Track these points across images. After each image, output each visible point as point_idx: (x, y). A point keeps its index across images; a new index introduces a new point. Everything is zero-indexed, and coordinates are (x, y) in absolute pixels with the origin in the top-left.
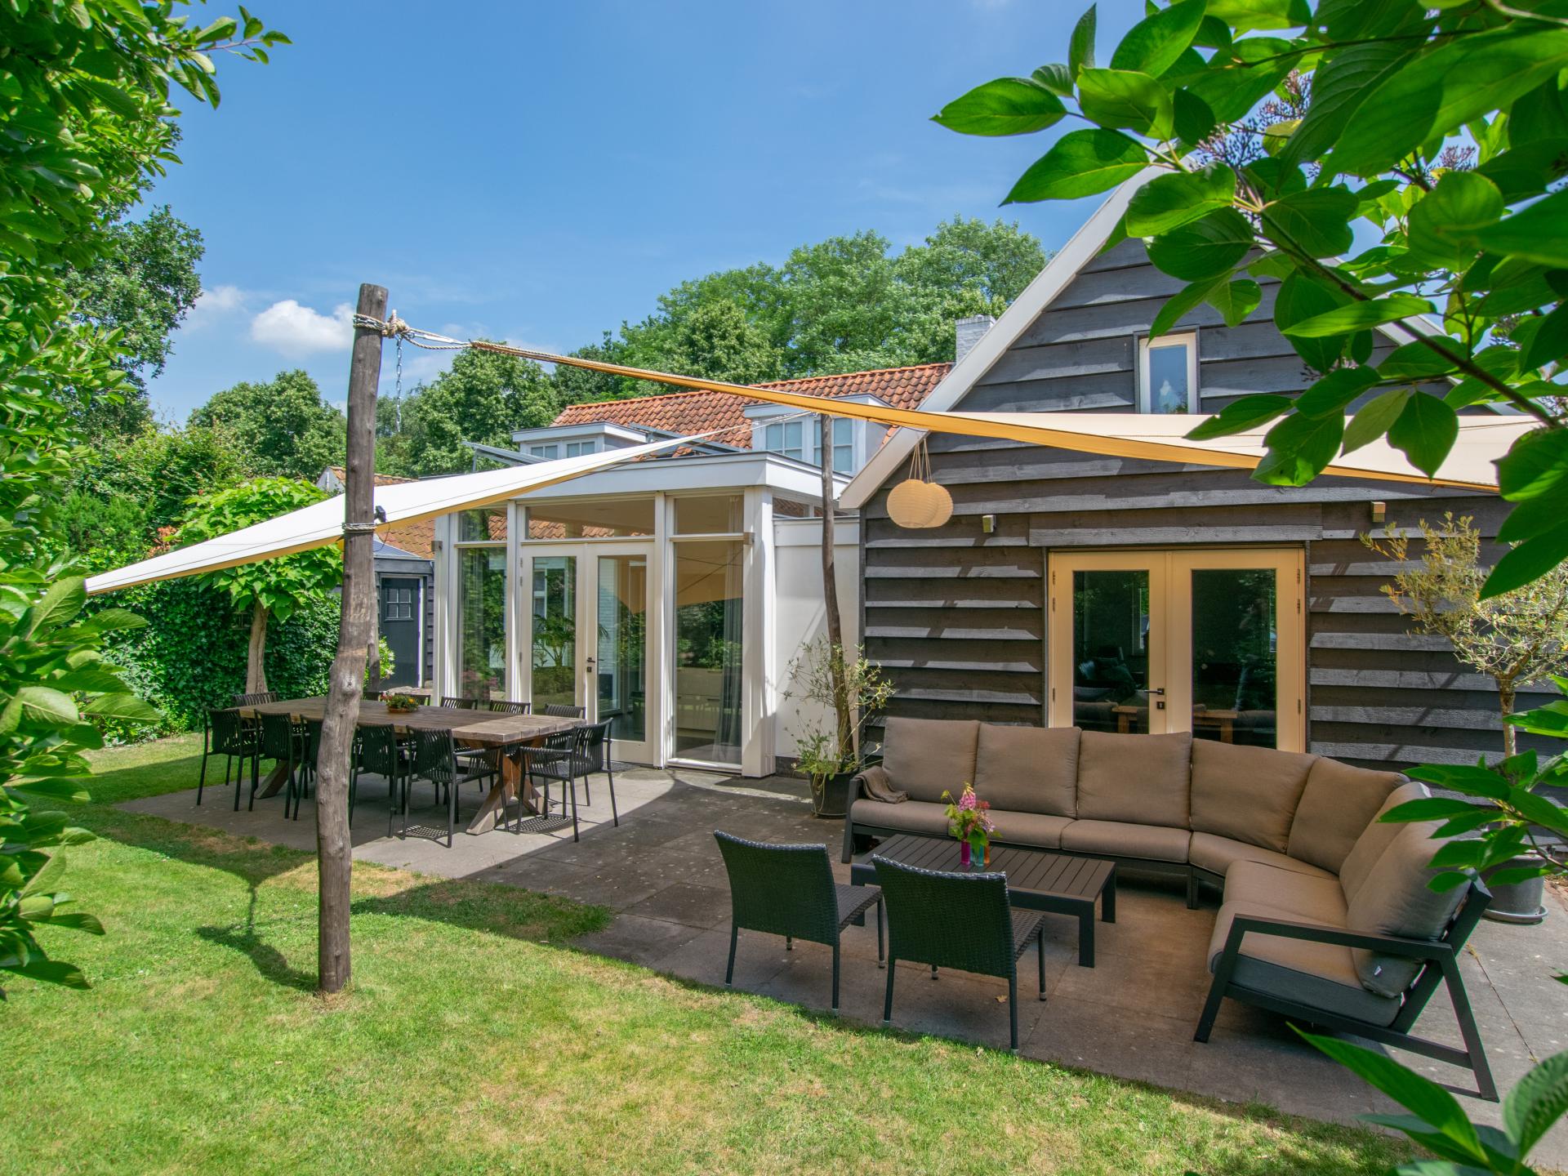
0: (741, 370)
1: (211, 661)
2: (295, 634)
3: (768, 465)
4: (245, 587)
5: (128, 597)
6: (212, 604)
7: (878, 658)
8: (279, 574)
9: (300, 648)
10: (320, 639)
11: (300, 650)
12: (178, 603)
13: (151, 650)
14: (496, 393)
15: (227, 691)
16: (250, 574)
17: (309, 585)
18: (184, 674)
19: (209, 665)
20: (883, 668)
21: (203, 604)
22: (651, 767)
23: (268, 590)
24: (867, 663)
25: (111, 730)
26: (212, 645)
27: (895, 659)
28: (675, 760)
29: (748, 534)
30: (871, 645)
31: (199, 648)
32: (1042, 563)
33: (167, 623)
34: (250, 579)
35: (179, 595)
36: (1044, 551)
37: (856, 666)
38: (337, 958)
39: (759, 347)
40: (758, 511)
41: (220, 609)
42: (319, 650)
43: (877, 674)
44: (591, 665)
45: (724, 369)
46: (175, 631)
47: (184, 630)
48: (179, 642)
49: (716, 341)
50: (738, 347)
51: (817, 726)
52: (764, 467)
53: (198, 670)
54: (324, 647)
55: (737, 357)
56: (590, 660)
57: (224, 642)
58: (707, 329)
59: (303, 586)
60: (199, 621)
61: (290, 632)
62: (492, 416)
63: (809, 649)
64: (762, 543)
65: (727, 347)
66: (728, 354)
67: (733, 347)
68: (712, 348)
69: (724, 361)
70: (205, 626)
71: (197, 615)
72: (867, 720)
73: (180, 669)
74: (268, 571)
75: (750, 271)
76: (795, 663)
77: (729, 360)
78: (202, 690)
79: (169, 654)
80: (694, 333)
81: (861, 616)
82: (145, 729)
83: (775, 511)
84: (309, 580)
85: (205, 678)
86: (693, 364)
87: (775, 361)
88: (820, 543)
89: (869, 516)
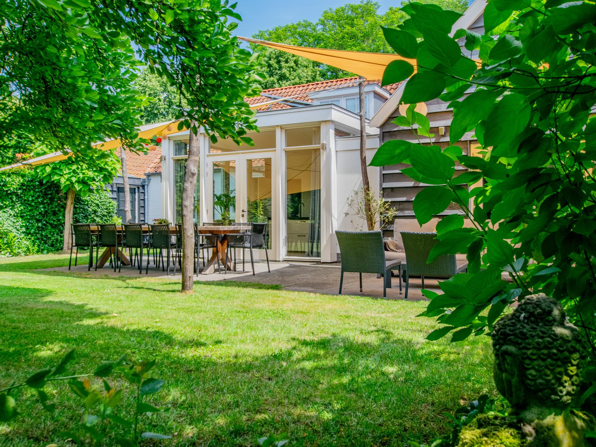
0: (297, 80)
1: (45, 220)
2: (83, 209)
3: (333, 110)
4: (67, 180)
5: (8, 186)
6: (45, 192)
7: (389, 197)
8: (84, 174)
9: (86, 216)
10: (95, 212)
11: (86, 217)
12: (30, 191)
13: (18, 213)
14: (159, 96)
15: (53, 236)
16: (69, 173)
17: (97, 180)
18: (33, 226)
19: (44, 222)
20: (392, 202)
21: (41, 191)
22: (276, 261)
23: (78, 182)
24: (384, 200)
25: (4, 249)
26: (46, 212)
27: (397, 197)
28: (288, 257)
29: (323, 144)
30: (386, 192)
31: (40, 213)
32: (467, 148)
33: (25, 200)
34: (69, 176)
35: (30, 186)
36: (468, 142)
37: (378, 201)
38: (190, 277)
39: (306, 67)
40: (328, 133)
41: (48, 194)
42: (95, 218)
43: (389, 205)
44: (243, 213)
45: (287, 79)
46: (29, 204)
47: (33, 204)
48: (30, 210)
49: (283, 64)
50: (295, 67)
51: (361, 228)
52: (331, 111)
53: (40, 225)
54: (97, 216)
55: (295, 73)
56: (243, 211)
57: (51, 211)
58: (277, 57)
59: (94, 180)
60: (40, 200)
61: (81, 208)
62: (157, 109)
63: (357, 193)
64: (330, 149)
65: (289, 67)
66: (290, 71)
67: (292, 67)
68: (280, 68)
69: (288, 75)
70: (42, 203)
71: (39, 196)
72: (384, 227)
73: (32, 223)
74: (78, 172)
75: (299, 25)
76: (351, 198)
77: (290, 74)
78: (42, 235)
79: (27, 215)
80: (270, 60)
81: (380, 178)
82: (19, 251)
83: (336, 135)
84: (97, 177)
85: (43, 229)
86: (270, 77)
87: (316, 75)
88: (359, 148)
89: (384, 131)
